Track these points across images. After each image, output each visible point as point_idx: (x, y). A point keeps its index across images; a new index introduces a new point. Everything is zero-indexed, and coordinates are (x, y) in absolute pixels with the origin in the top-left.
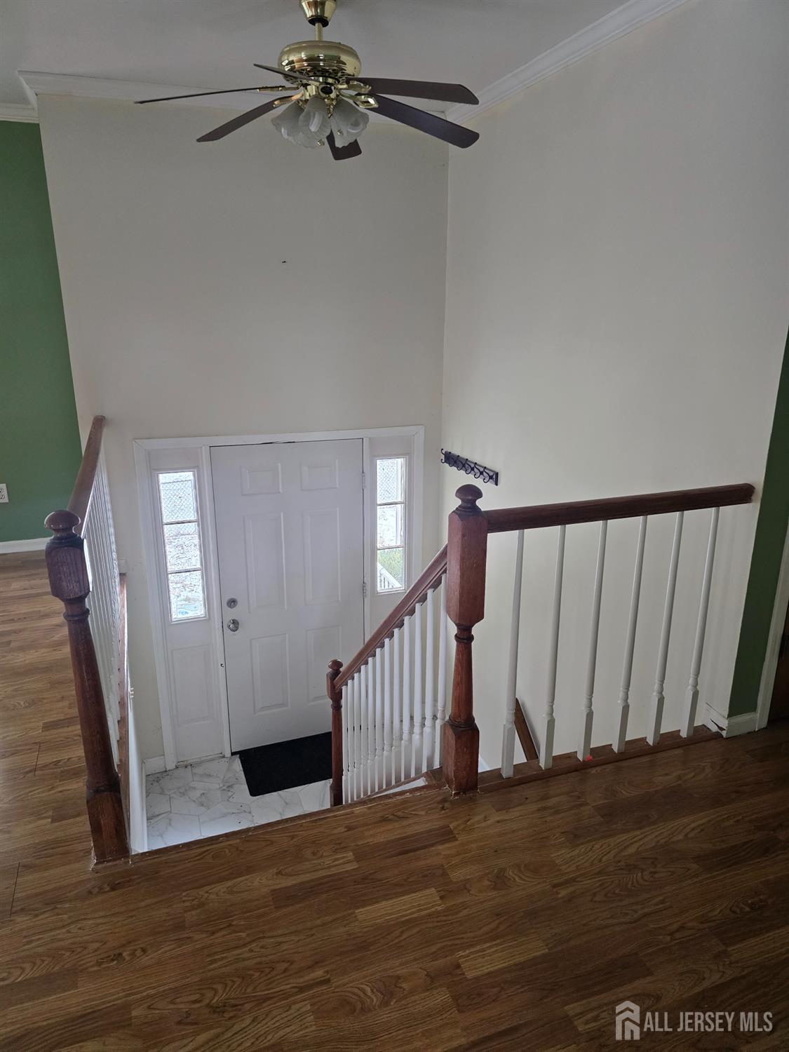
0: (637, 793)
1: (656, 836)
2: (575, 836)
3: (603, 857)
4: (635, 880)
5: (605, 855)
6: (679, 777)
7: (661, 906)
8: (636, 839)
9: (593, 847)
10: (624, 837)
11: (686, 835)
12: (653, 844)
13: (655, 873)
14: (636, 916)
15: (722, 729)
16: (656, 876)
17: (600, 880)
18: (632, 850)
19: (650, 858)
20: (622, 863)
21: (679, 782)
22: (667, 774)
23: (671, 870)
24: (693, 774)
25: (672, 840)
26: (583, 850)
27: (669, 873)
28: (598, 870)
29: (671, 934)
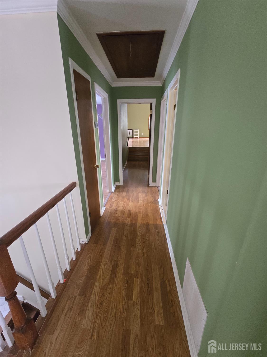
0: (84, 278)
1: (98, 287)
2: (82, 312)
3: (93, 309)
4: (105, 307)
5: (93, 308)
6: (88, 264)
7: (115, 306)
8: (95, 293)
9: (89, 309)
10: (92, 296)
11: (102, 279)
12: (99, 290)
13: (106, 298)
14: (114, 317)
15: (86, 242)
16: (107, 298)
17: (99, 318)
18: (97, 298)
19: (102, 296)
20: (99, 305)
21: (89, 265)
22: (85, 265)
23: (108, 293)
24: (90, 259)
25: (101, 284)
26: (87, 314)
27: (109, 295)
28: (96, 315)
29: (123, 312)
